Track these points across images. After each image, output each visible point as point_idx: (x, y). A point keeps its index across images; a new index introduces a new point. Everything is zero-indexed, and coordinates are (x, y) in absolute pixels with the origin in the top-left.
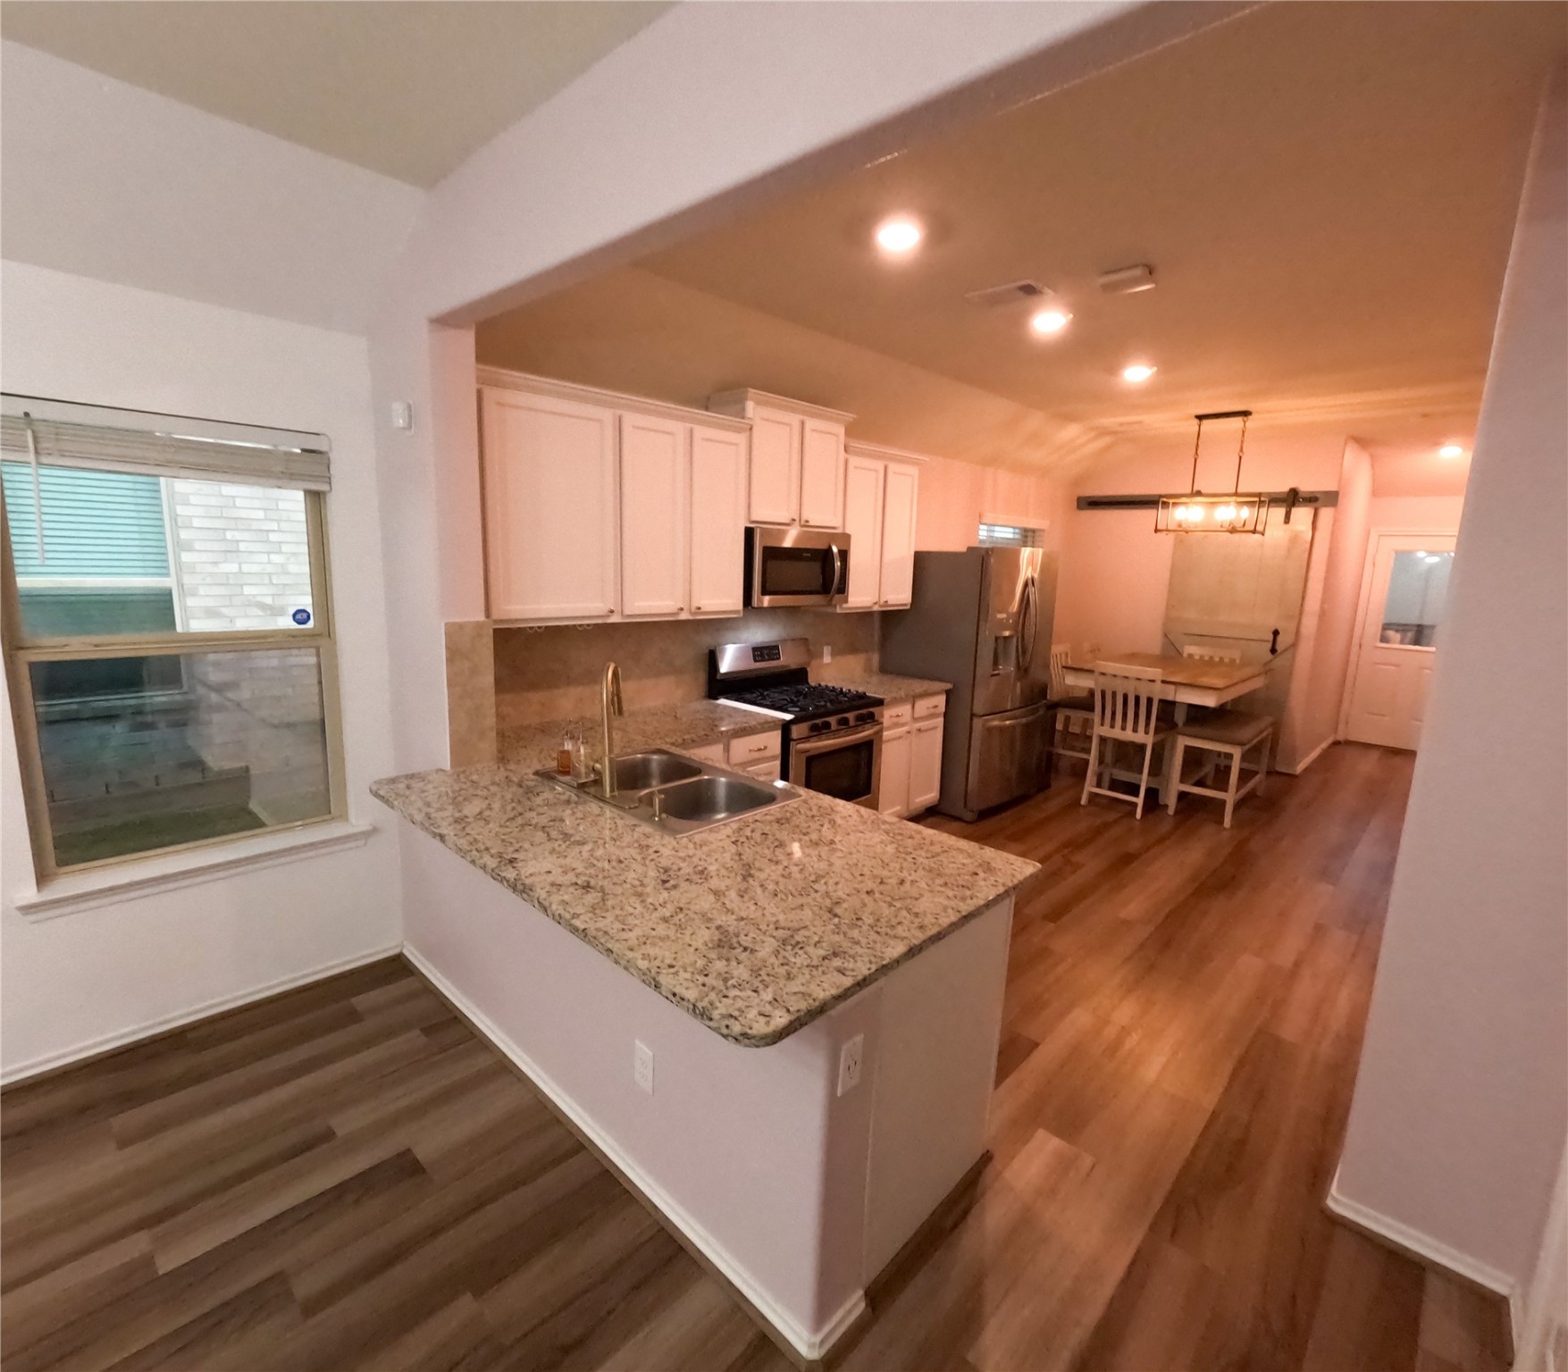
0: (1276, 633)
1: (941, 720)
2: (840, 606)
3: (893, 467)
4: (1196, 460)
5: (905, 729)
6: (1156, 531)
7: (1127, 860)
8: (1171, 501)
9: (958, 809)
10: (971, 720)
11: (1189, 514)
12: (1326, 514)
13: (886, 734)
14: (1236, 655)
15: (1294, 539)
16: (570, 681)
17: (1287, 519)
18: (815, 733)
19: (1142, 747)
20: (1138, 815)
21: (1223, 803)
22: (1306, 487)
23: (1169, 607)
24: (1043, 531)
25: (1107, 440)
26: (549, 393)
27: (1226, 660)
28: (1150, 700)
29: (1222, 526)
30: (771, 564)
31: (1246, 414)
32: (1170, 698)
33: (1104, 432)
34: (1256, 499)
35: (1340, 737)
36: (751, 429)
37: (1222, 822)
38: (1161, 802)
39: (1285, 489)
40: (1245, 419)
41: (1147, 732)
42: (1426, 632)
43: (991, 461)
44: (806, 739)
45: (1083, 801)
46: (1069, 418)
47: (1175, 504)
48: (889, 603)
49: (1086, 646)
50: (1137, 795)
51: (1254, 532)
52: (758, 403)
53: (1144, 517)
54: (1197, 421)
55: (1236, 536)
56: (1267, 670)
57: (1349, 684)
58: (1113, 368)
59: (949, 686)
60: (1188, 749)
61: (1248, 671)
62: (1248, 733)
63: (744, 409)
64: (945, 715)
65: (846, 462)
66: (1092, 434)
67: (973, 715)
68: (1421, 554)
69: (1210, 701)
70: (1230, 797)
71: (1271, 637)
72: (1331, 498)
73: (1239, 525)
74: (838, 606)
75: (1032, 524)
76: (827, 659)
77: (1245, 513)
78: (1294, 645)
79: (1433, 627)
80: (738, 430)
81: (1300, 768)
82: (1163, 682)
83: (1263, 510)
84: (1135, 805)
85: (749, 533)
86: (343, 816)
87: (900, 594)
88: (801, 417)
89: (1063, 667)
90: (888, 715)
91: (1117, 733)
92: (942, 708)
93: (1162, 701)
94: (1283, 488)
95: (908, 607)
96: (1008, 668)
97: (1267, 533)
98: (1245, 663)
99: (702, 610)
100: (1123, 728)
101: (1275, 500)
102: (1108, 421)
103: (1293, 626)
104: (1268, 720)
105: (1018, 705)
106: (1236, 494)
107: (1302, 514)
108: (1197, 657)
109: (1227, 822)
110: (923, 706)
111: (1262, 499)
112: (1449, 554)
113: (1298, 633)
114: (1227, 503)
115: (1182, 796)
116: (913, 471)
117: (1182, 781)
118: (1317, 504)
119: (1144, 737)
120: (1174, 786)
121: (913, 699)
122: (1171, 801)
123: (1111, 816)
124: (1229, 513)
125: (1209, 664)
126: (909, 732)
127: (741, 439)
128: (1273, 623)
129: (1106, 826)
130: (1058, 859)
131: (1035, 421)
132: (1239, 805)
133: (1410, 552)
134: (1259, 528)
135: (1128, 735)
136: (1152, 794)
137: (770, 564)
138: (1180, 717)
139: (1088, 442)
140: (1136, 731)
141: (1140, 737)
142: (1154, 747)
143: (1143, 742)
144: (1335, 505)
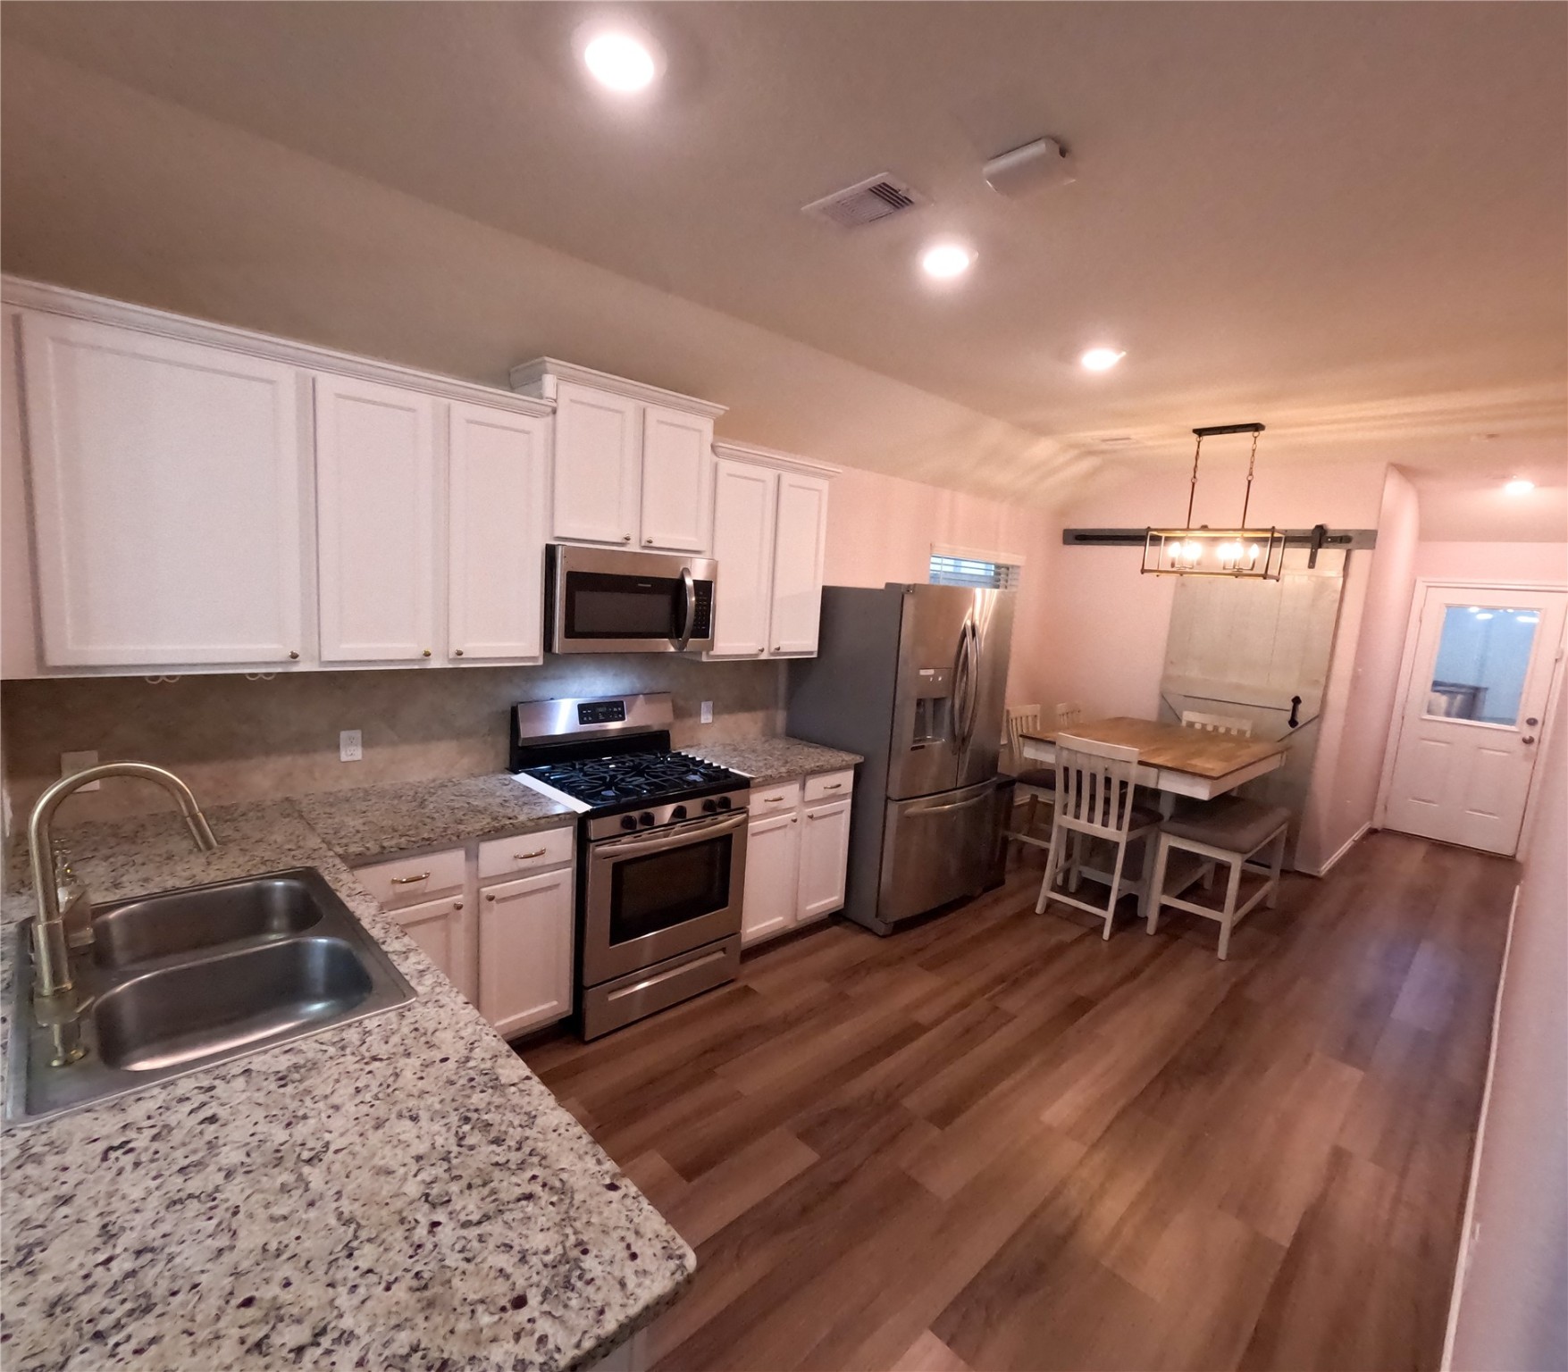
0: (1297, 701)
1: (847, 802)
2: (708, 654)
3: (788, 478)
4: (1193, 484)
5: (792, 815)
6: (1143, 571)
7: (1079, 1007)
8: (1163, 535)
9: (869, 918)
10: (886, 805)
11: (1186, 551)
12: (1361, 556)
13: (753, 826)
14: (1247, 726)
15: (1322, 586)
16: (269, 750)
17: (1312, 563)
18: (629, 831)
19: (1113, 846)
20: (1106, 934)
21: (1218, 924)
22: (1335, 524)
23: (1169, 662)
24: (1018, 567)
25: (1086, 465)
27: (1234, 732)
28: (1124, 784)
29: (1224, 568)
30: (580, 596)
31: (1257, 427)
32: (1151, 785)
33: (1086, 450)
34: (1269, 535)
35: (1378, 825)
36: (554, 411)
37: (1215, 949)
38: (1140, 913)
39: (1312, 527)
40: (1256, 434)
41: (1119, 828)
42: (1481, 695)
44: (613, 839)
45: (1039, 909)
46: (1041, 430)
47: (1167, 539)
48: (781, 650)
49: (1061, 707)
50: (1105, 907)
51: (1265, 576)
52: (563, 378)
53: (1130, 555)
54: (1195, 436)
55: (1242, 581)
56: (1285, 748)
57: (1387, 768)
58: (1068, 352)
59: (859, 759)
60: (1173, 851)
61: (1258, 749)
62: (1251, 835)
63: (540, 388)
64: (851, 798)
65: (715, 467)
66: (1073, 453)
67: (888, 798)
68: (1473, 610)
69: (1202, 792)
70: (1226, 918)
71: (1290, 706)
72: (1368, 539)
73: (1246, 567)
74: (704, 653)
76: (706, 718)
77: (1255, 552)
78: (1319, 717)
79: (1486, 689)
80: (535, 414)
81: (1325, 868)
82: (1141, 763)
83: (1277, 551)
84: (1102, 919)
85: (550, 552)
87: (802, 638)
88: (641, 404)
89: (1021, 736)
90: (758, 801)
91: (1082, 825)
92: (849, 788)
93: (1139, 789)
94: (1307, 524)
95: (815, 656)
96: (938, 743)
97: (1283, 578)
98: (1256, 738)
99: (463, 656)
100: (1091, 820)
101: (1293, 539)
102: (1089, 435)
103: (1318, 693)
104: (1283, 813)
106: (1243, 529)
107: (1331, 558)
108: (1198, 726)
109: (1222, 952)
110: (816, 786)
111: (1276, 535)
112: (1505, 611)
113: (1323, 704)
114: (1232, 539)
115: (1165, 911)
116: (820, 484)
117: (1165, 891)
118: (1349, 546)
119: (1116, 833)
120: (1156, 898)
121: (803, 776)
123: (1070, 933)
124: (1234, 552)
125: (1210, 737)
126: (795, 821)
127: (538, 426)
128: (1293, 688)
129: (1060, 950)
130: (981, 1004)
131: (994, 432)
132: (1236, 930)
133: (1463, 607)
134: (1273, 571)
135: (1097, 829)
139: (1068, 464)
140: (1105, 824)
141: (1110, 833)
142: (1129, 845)
143: (1115, 839)
144: (1373, 547)
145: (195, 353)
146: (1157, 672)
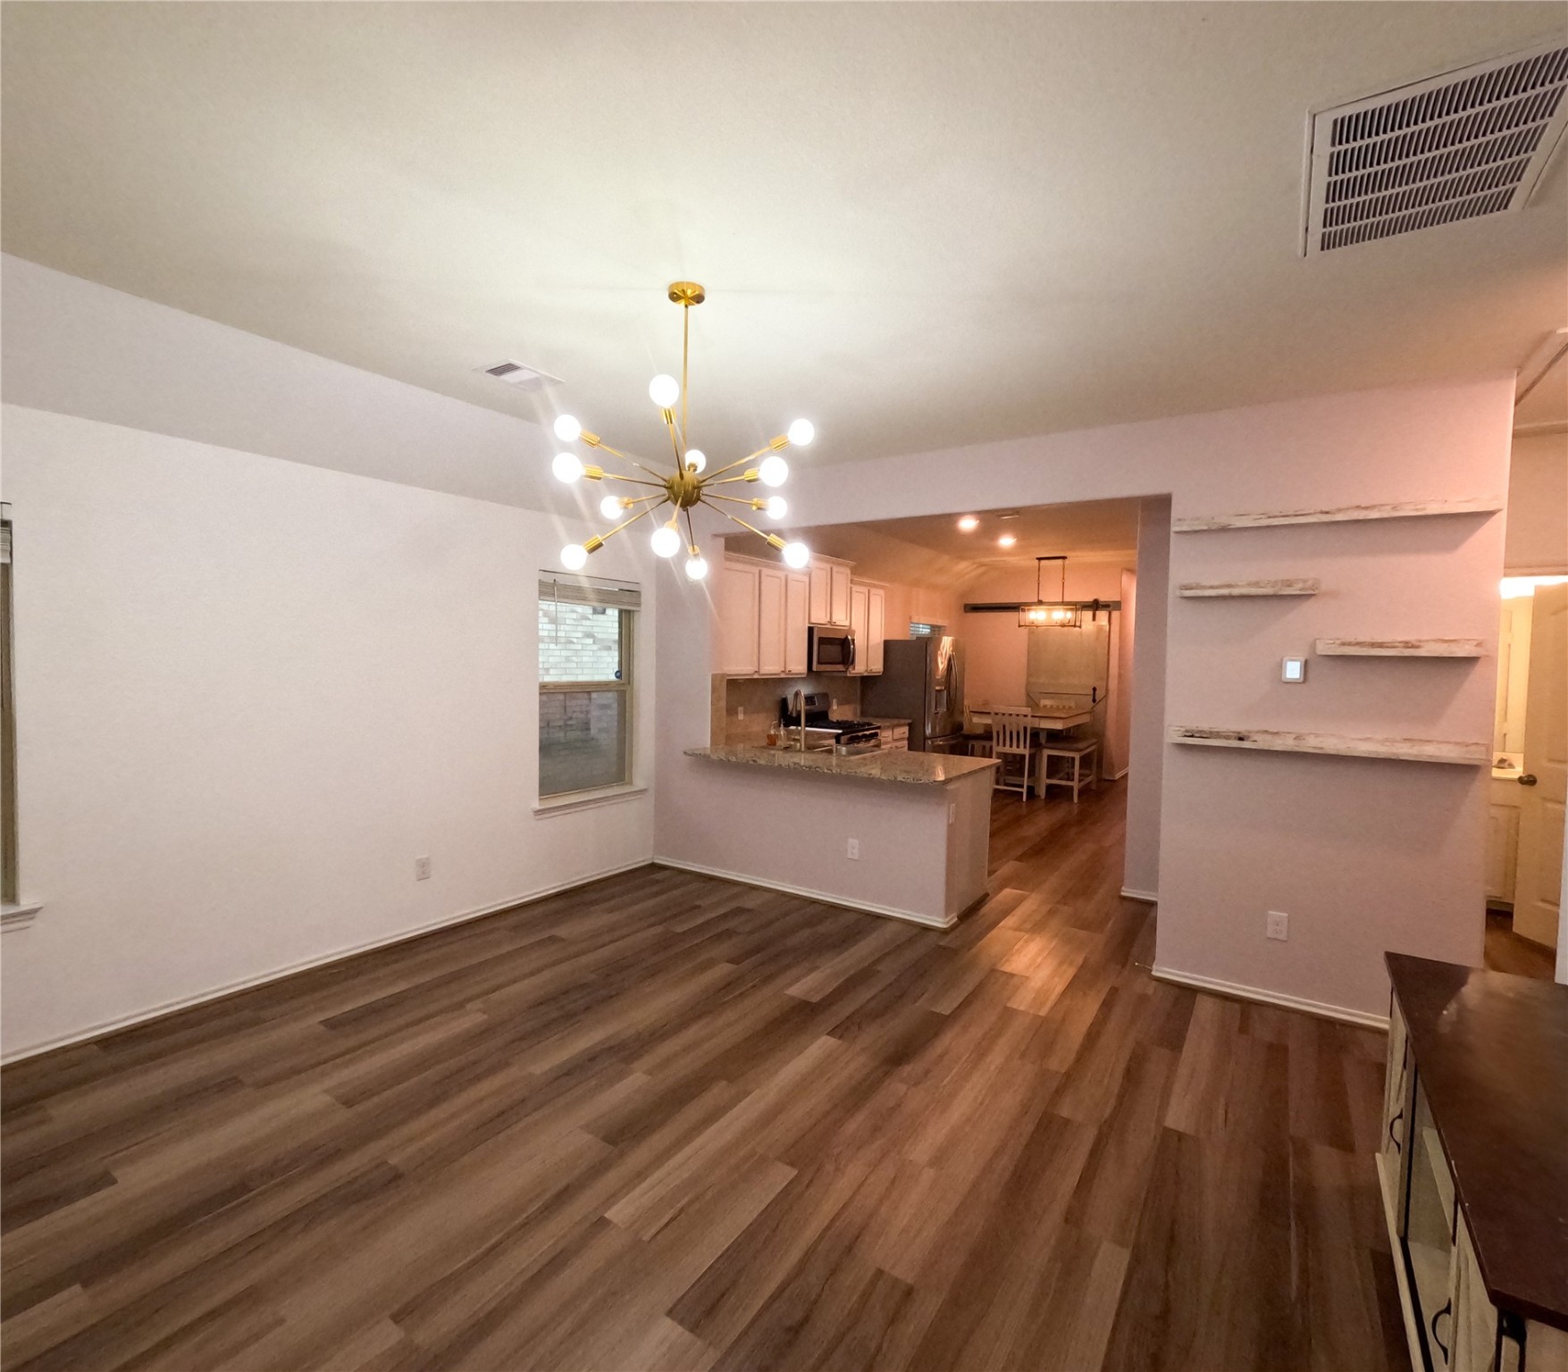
0: (1094, 689)
1: (906, 742)
3: (872, 591)
4: (1039, 582)
6: (1020, 626)
8: (1026, 607)
10: (924, 742)
11: (1037, 616)
12: (1115, 614)
14: (1072, 704)
15: (1100, 629)
17: (1094, 619)
19: (1023, 757)
20: (1024, 800)
21: (1072, 787)
22: (1103, 598)
23: (1029, 675)
24: (950, 626)
25: (982, 570)
26: (738, 561)
27: (1069, 705)
28: (1025, 729)
29: (1056, 623)
31: (1064, 558)
32: (1037, 726)
33: (982, 565)
34: (1074, 605)
37: (1073, 800)
38: (1037, 791)
39: (1091, 600)
40: (1064, 560)
41: (1025, 747)
43: (916, 583)
46: (962, 558)
47: (1028, 610)
48: (872, 671)
50: (1022, 788)
51: (1075, 626)
53: (1011, 617)
54: (1038, 561)
55: (1066, 628)
56: (1092, 711)
58: (996, 540)
59: (910, 721)
60: (1050, 757)
61: (1080, 710)
62: (1083, 745)
64: (908, 739)
65: (851, 588)
66: (974, 566)
69: (1058, 726)
70: (1075, 785)
71: (1092, 692)
72: (1117, 605)
73: (1066, 622)
75: (939, 622)
77: (1070, 615)
78: (1106, 696)
81: (1117, 776)
82: (1033, 716)
83: (1079, 612)
84: (1022, 793)
85: (811, 630)
86: (631, 783)
87: (877, 666)
88: (831, 565)
89: (971, 711)
91: (1007, 749)
92: (907, 735)
93: (1032, 729)
94: (1089, 598)
95: (882, 673)
96: (942, 710)
97: (1083, 627)
98: (1078, 705)
100: (1011, 746)
101: (1085, 606)
102: (987, 560)
103: (1104, 684)
104: (1096, 739)
105: (948, 733)
106: (1063, 603)
107: (1102, 616)
108: (1047, 703)
109: (1076, 799)
110: (898, 732)
111: (1080, 605)
113: (1107, 690)
114: (1058, 608)
115: (1049, 787)
116: (881, 592)
117: (1047, 776)
118: (1110, 609)
119: (1024, 751)
120: (1044, 781)
121: (892, 728)
122: (1042, 792)
123: (1009, 800)
124: (1060, 615)
125: (1056, 707)
128: (1092, 683)
131: (943, 561)
132: (1081, 793)
134: (1078, 624)
135: (1015, 750)
136: (1031, 790)
137: (821, 647)
138: (1043, 740)
139: (972, 570)
140: (1018, 747)
141: (1021, 751)
142: (1030, 756)
143: (1024, 753)
144: (1120, 609)
145: (739, 566)
146: (1023, 680)
